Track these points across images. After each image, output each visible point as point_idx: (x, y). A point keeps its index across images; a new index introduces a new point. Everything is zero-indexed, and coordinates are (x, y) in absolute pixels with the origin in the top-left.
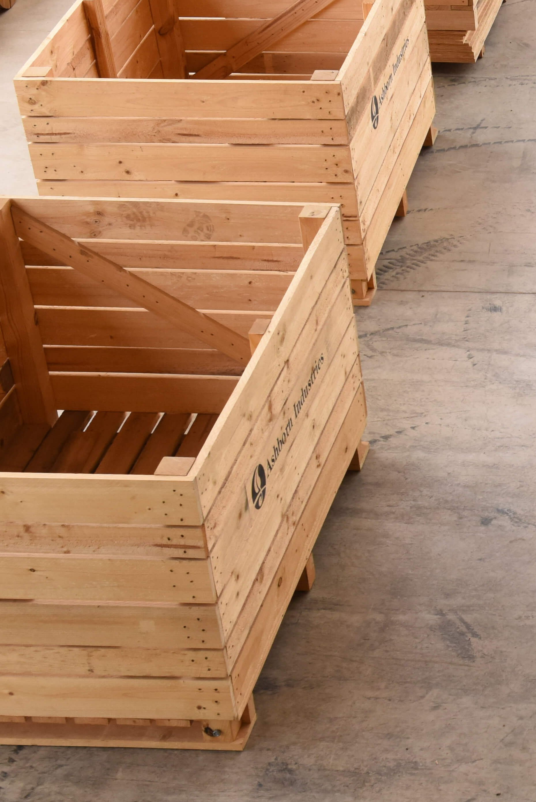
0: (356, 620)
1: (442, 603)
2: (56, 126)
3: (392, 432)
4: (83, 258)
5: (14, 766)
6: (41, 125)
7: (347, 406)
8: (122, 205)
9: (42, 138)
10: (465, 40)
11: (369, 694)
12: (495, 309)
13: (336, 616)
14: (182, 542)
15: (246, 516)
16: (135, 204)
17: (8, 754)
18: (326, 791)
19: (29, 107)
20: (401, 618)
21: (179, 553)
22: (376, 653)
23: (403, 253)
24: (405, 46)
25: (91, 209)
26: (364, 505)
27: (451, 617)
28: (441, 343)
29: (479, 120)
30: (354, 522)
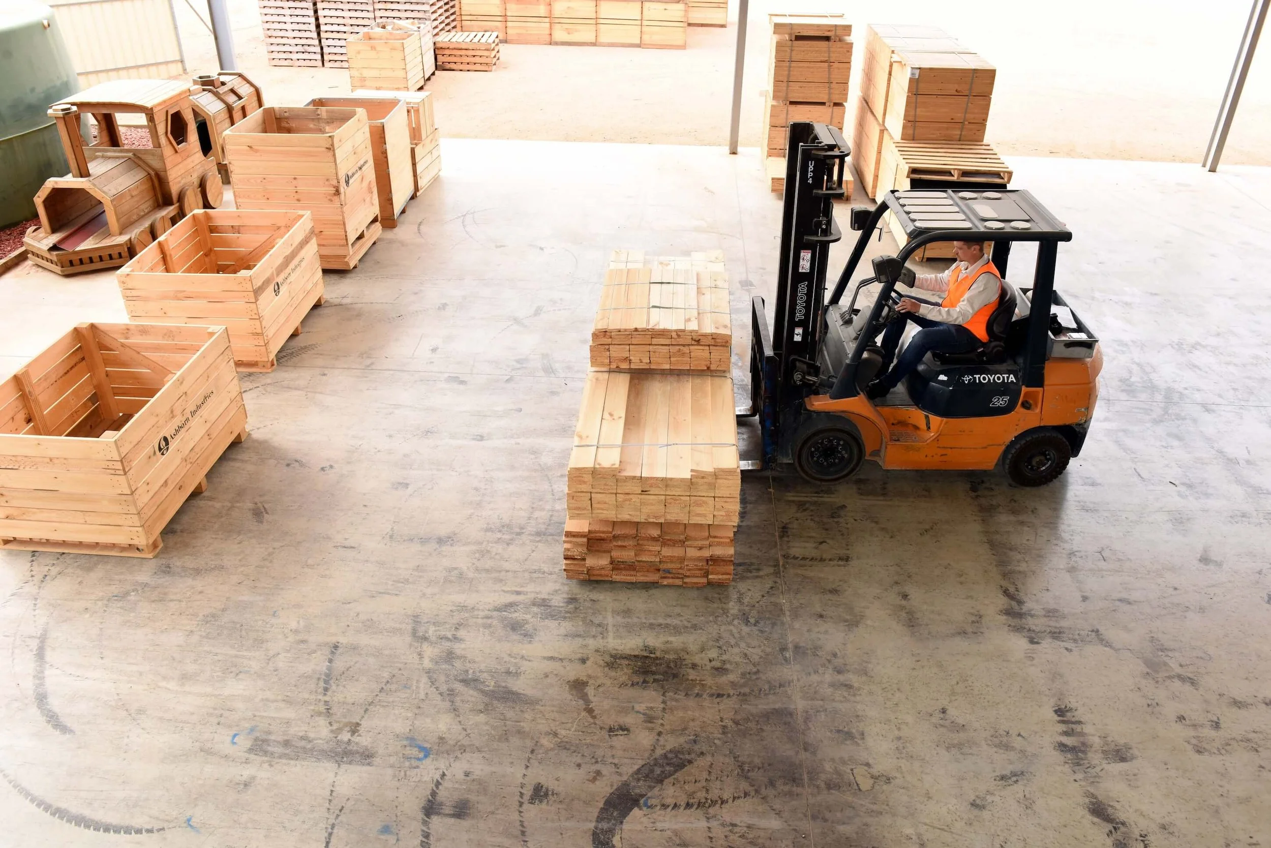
0: (218, 505)
1: (258, 499)
2: (134, 293)
3: (262, 426)
4: (123, 348)
5: (58, 561)
6: (128, 293)
7: (231, 414)
8: (137, 326)
9: (131, 298)
10: (346, 260)
11: (214, 536)
12: (324, 375)
13: (210, 503)
14: (113, 467)
15: (154, 458)
16: (142, 326)
17: (58, 556)
18: (181, 576)
19: (123, 285)
20: (238, 505)
21: (113, 472)
22: (223, 519)
23: (293, 350)
24: (301, 261)
25: (124, 327)
26: (239, 457)
27: (259, 505)
28: (296, 389)
29: (346, 294)
30: (232, 464)
